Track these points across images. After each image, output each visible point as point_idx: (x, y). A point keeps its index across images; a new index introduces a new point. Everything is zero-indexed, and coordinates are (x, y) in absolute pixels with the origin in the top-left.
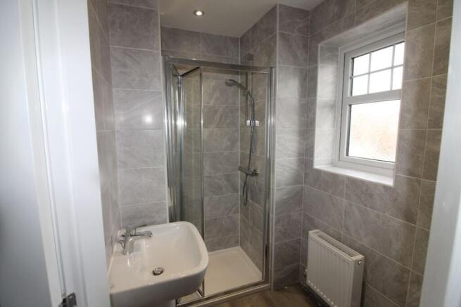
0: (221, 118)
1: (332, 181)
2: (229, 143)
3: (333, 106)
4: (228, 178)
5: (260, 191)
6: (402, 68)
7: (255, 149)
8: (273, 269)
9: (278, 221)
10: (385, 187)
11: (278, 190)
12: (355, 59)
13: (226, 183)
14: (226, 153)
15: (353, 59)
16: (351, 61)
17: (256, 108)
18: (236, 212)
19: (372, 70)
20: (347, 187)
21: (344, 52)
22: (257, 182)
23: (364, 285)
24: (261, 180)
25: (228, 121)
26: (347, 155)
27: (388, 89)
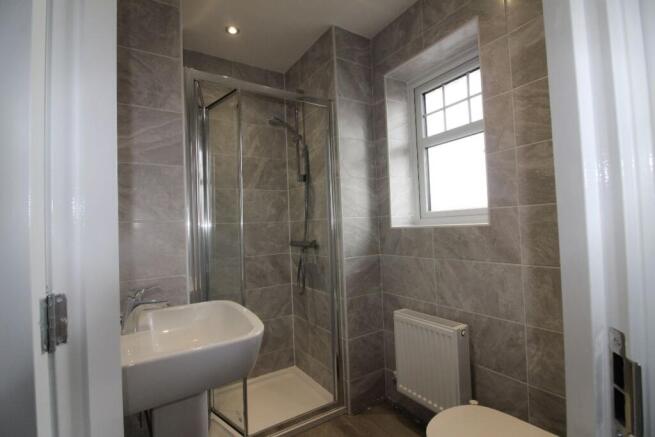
0: (262, 177)
1: (415, 238)
2: (274, 211)
3: (406, 151)
4: (275, 261)
5: (323, 268)
6: (480, 98)
7: (313, 212)
8: (348, 381)
9: (350, 307)
10: (480, 228)
11: (348, 261)
12: (427, 95)
13: (271, 268)
14: (271, 224)
15: (424, 94)
16: (422, 96)
17: (311, 157)
18: (288, 312)
19: (447, 104)
20: (436, 240)
21: (414, 86)
22: (317, 258)
23: (472, 367)
24: (324, 254)
25: (272, 179)
26: (430, 209)
27: (466, 122)
